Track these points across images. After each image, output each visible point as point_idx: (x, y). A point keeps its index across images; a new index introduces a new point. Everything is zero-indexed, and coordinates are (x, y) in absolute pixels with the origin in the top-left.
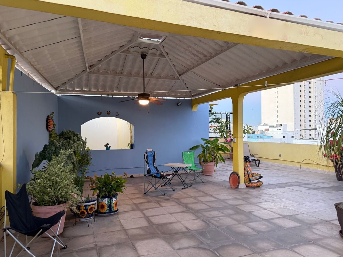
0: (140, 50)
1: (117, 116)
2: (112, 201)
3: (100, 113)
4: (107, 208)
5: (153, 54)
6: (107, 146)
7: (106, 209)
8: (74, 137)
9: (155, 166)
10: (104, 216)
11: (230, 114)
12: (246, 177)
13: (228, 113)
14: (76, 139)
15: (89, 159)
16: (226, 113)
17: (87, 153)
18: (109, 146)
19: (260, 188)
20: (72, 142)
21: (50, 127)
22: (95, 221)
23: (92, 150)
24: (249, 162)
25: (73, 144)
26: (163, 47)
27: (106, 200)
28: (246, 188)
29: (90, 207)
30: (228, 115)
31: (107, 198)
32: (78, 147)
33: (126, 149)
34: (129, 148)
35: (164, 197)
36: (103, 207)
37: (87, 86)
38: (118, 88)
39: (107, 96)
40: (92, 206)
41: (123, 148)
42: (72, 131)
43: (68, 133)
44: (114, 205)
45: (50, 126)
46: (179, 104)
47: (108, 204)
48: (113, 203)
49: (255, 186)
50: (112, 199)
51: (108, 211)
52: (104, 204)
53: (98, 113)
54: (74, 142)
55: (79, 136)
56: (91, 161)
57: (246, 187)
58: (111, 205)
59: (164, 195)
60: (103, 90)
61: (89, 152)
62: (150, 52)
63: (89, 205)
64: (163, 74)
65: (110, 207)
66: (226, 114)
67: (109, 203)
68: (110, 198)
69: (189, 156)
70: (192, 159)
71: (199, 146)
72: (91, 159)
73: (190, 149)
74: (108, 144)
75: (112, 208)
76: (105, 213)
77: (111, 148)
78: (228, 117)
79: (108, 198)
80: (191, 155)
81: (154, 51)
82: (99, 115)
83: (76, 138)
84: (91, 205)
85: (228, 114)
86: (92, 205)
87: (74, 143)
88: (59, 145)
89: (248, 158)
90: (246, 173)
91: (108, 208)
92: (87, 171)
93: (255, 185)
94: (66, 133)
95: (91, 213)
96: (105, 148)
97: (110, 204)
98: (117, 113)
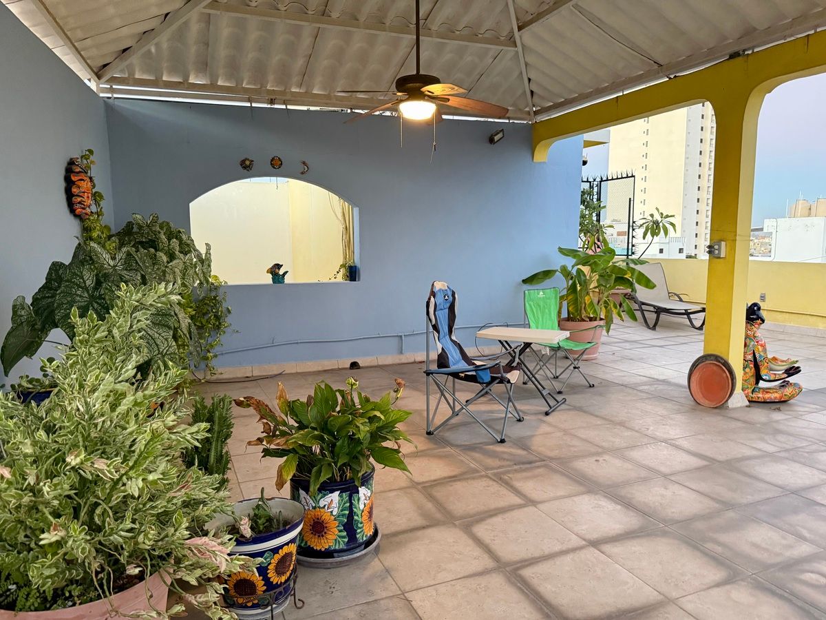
1: (304, 173)
2: (359, 500)
3: (248, 163)
4: (337, 532)
6: (275, 270)
7: (334, 538)
8: (169, 240)
9: (454, 338)
10: (329, 566)
11: (601, 182)
13: (595, 180)
14: (178, 248)
15: (222, 312)
16: (591, 180)
17: (213, 294)
18: (281, 272)
19: (790, 405)
20: (165, 259)
21: (80, 203)
22: (299, 604)
23: (229, 284)
25: (168, 262)
27: (333, 500)
28: (747, 406)
29: (277, 557)
30: (595, 186)
31: (337, 493)
32: (184, 275)
33: (333, 280)
34: (340, 278)
36: (318, 527)
37: (204, 66)
38: (306, 75)
39: (269, 106)
40: (286, 550)
41: (325, 280)
42: (160, 221)
43: (148, 226)
44: (365, 517)
45: (79, 199)
46: (496, 138)
47: (343, 515)
48: (362, 507)
49: (776, 398)
50: (358, 492)
51: (342, 546)
52: (326, 517)
53: (243, 163)
54: (172, 257)
55: (184, 237)
56: (229, 320)
57: (748, 403)
58: (356, 517)
59: (502, 441)
60: (254, 84)
61: (221, 291)
63: (275, 550)
65: (350, 527)
66: (590, 182)
67: (347, 512)
68: (350, 489)
69: (541, 304)
70: (552, 313)
71: (555, 271)
72: (229, 311)
73: (524, 281)
74: (278, 266)
75: (359, 531)
76: (329, 554)
77: (288, 280)
78: (596, 189)
79: (342, 491)
82: (247, 168)
83: (175, 242)
85: (596, 183)
86: (287, 544)
87: (171, 261)
88: (112, 263)
89: (755, 308)
90: (750, 357)
91: (340, 531)
92: (217, 350)
93: (776, 395)
94: (140, 227)
96: (268, 279)
97: (351, 514)
98: (304, 163)
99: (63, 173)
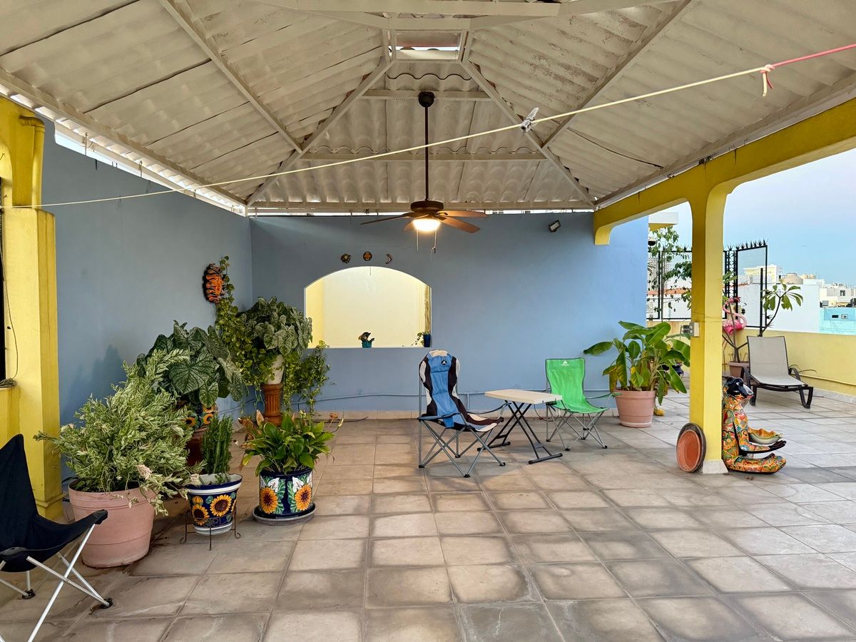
0: (417, 84)
1: (389, 262)
2: (292, 485)
3: (346, 257)
4: (277, 503)
5: (454, 91)
6: (365, 338)
7: (276, 507)
8: (279, 315)
9: (454, 394)
10: (270, 523)
11: (737, 251)
12: (728, 440)
13: (730, 250)
14: (285, 322)
15: (322, 368)
16: (726, 249)
17: (318, 354)
18: (369, 339)
19: (776, 477)
20: (273, 329)
22: (238, 536)
24: (740, 396)
25: (275, 331)
26: (478, 67)
27: (275, 483)
28: (725, 474)
29: (216, 500)
30: (731, 255)
31: (278, 479)
32: (285, 340)
33: (414, 346)
34: (420, 345)
35: (463, 481)
36: (267, 499)
37: (315, 190)
38: (388, 191)
39: (365, 214)
40: (221, 498)
41: (408, 346)
43: (268, 306)
44: (298, 498)
45: (211, 291)
46: (553, 227)
47: (281, 493)
48: (295, 491)
49: (756, 469)
50: (292, 481)
51: (280, 513)
52: (271, 493)
53: (343, 257)
54: (279, 328)
56: (328, 374)
58: (290, 496)
59: (467, 476)
60: (353, 200)
61: (323, 353)
62: (444, 85)
63: (215, 496)
64: (495, 147)
65: (286, 501)
67: (284, 492)
68: (287, 479)
69: (565, 371)
70: (577, 381)
71: (610, 344)
72: (328, 368)
73: (586, 352)
74: (367, 334)
75: (292, 505)
76: (273, 516)
77: (374, 345)
78: (732, 259)
79: (281, 478)
80: (574, 367)
81: (453, 81)
82: (346, 261)
83: (283, 318)
84: (219, 495)
86: (223, 494)
87: (278, 330)
88: (186, 336)
89: (737, 384)
90: (730, 428)
91: (279, 503)
92: (318, 398)
94: (263, 306)
95: (220, 514)
96: (359, 344)
97: (286, 494)
98: (388, 255)
99: (202, 275)
